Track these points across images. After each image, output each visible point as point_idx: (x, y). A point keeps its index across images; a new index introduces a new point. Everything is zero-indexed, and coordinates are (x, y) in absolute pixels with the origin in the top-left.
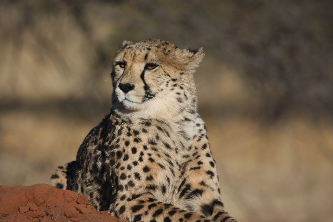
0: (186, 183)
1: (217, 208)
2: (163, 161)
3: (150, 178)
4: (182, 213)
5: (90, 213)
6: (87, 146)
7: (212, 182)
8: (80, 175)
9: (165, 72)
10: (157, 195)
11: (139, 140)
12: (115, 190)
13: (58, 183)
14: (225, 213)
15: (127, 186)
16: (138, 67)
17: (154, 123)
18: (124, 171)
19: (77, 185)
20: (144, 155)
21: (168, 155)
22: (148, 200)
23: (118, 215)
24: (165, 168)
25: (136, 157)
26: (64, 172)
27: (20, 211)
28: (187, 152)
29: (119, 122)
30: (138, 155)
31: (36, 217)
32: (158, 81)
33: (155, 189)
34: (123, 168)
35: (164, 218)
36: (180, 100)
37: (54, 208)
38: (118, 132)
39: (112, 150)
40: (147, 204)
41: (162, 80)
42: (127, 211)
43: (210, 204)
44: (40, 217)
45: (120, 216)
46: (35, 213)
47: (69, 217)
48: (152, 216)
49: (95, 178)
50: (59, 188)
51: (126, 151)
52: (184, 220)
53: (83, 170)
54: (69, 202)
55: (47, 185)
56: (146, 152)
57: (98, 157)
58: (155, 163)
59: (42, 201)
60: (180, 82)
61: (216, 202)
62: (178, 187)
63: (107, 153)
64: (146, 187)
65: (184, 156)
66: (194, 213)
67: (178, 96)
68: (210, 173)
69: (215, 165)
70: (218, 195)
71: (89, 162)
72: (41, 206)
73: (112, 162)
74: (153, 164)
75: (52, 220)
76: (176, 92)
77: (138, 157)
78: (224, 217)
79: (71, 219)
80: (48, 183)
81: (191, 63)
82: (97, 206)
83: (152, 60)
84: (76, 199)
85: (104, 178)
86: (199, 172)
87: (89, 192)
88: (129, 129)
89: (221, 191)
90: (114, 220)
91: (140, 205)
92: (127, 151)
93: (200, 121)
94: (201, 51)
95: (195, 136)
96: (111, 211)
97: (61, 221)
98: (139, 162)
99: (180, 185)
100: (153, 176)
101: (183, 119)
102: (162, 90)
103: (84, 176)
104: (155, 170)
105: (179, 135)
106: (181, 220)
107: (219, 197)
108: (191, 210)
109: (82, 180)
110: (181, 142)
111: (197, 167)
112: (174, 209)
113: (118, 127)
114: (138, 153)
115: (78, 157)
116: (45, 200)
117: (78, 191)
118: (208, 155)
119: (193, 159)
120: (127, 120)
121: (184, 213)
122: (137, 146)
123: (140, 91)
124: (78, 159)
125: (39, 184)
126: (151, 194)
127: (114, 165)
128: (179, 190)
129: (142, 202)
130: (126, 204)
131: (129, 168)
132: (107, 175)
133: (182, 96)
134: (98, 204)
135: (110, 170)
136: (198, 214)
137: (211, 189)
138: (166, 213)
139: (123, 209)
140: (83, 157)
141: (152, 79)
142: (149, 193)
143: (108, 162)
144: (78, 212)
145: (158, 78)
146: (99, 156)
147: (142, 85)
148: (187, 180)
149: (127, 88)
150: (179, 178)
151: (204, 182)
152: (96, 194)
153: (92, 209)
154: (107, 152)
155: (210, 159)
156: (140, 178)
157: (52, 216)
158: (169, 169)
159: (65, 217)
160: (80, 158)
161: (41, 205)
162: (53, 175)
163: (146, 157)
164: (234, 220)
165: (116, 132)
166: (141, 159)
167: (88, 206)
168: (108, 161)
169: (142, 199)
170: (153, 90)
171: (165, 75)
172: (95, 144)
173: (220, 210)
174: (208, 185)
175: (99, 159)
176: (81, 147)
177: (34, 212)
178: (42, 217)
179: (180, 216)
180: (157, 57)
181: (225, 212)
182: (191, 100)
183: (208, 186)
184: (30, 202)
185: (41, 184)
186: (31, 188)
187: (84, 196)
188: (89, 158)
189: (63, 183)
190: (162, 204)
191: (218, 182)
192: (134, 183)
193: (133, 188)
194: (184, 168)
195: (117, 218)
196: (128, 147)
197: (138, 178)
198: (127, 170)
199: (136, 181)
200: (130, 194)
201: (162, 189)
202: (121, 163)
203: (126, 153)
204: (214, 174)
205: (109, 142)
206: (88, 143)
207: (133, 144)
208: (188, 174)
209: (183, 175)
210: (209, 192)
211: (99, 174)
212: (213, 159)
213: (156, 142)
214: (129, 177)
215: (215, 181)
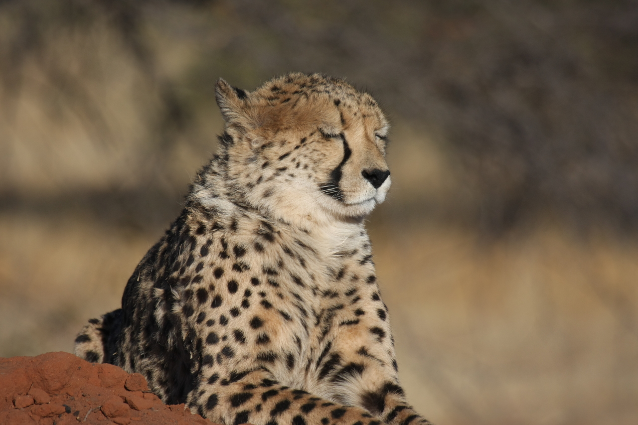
0: (331, 351)
1: (393, 399)
2: (288, 307)
3: (263, 340)
4: (327, 408)
5: (151, 408)
6: (138, 280)
7: (381, 349)
8: (128, 337)
10: (278, 372)
11: (241, 267)
12: (197, 365)
13: (89, 351)
14: (409, 408)
15: (220, 355)
18: (213, 327)
19: (122, 355)
20: (252, 295)
21: (297, 296)
22: (262, 382)
23: (204, 413)
24: (291, 320)
25: (235, 300)
26: (100, 329)
27: (15, 404)
29: (204, 229)
30: (240, 295)
31: (46, 417)
33: (273, 362)
34: (211, 323)
35: (293, 417)
37: (81, 398)
38: (201, 251)
39: (186, 286)
40: (259, 391)
42: (222, 405)
43: (378, 392)
44: (55, 416)
45: (208, 414)
46: (44, 409)
47: (111, 416)
48: (269, 414)
50: (91, 361)
51: (216, 289)
52: (331, 422)
54: (109, 387)
55: (69, 354)
56: (255, 290)
57: (157, 301)
58: (273, 310)
59: (58, 385)
61: (391, 388)
62: (317, 359)
63: (177, 293)
64: (256, 357)
66: (350, 408)
68: (379, 332)
69: (387, 315)
70: (393, 373)
72: (56, 395)
73: (188, 311)
74: (269, 312)
75: (78, 422)
77: (241, 299)
78: (406, 417)
79: (114, 419)
80: (70, 351)
82: (161, 396)
84: (124, 382)
86: (357, 329)
87: (145, 369)
88: (225, 245)
89: (398, 365)
90: (195, 421)
91: (246, 393)
92: (219, 289)
96: (191, 405)
97: (95, 424)
98: (241, 309)
99: (320, 355)
100: (271, 336)
103: (135, 338)
104: (273, 324)
106: (325, 421)
107: (394, 377)
108: (343, 403)
109: (132, 345)
111: (353, 320)
112: (312, 401)
113: (201, 240)
114: (240, 292)
115: (123, 301)
116: (65, 383)
117: (125, 366)
118: (376, 297)
119: (347, 304)
121: (331, 408)
122: (238, 279)
125: (52, 353)
126: (266, 370)
127: (191, 315)
128: (318, 364)
129: (250, 386)
130: (218, 391)
131: (224, 321)
132: (175, 336)
134: (162, 392)
135: (183, 326)
136: (357, 409)
137: (380, 363)
138: (295, 409)
139: (213, 401)
140: (132, 302)
142: (262, 370)
143: (178, 311)
144: (127, 406)
146: (159, 298)
148: (333, 344)
150: (317, 340)
151: (366, 349)
153: (154, 400)
154: (176, 290)
155: (379, 305)
156: (244, 339)
157: (77, 413)
158: (299, 322)
159: (102, 417)
161: (56, 393)
162: (79, 336)
163: (255, 300)
164: (425, 421)
165: (197, 251)
166: (245, 304)
167: (146, 395)
168: (177, 309)
169: (249, 381)
173: (398, 402)
174: (374, 354)
175: (160, 305)
177: (42, 406)
178: (59, 417)
179: (324, 415)
181: (408, 406)
183: (373, 357)
184: (35, 387)
185: (57, 353)
186: (37, 361)
187: (139, 376)
188: (142, 303)
189: (98, 352)
190: (288, 390)
191: (392, 348)
192: (233, 349)
193: (231, 360)
194: (327, 320)
195: (202, 418)
196: (220, 280)
197: (242, 339)
198: (220, 325)
199: (236, 345)
200: (227, 372)
201: (288, 360)
202: (208, 313)
203: (216, 292)
204: (384, 333)
205: (181, 270)
206: (140, 275)
207: (230, 275)
208: (336, 334)
209: (326, 335)
210: (376, 369)
211: (160, 334)
212: (384, 304)
213: (277, 270)
214: (225, 338)
215: (386, 346)
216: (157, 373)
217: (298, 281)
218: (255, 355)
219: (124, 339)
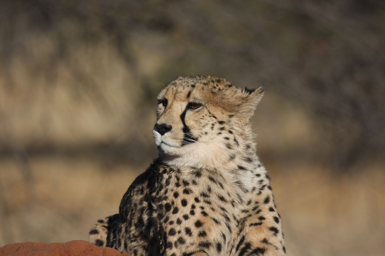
0: (245, 241)
2: (218, 216)
3: (203, 234)
6: (132, 195)
7: (276, 240)
8: (123, 229)
9: (210, 113)
10: (211, 253)
11: (189, 191)
12: (163, 248)
13: (98, 239)
15: (177, 243)
16: (179, 107)
17: (205, 174)
18: (173, 225)
19: (120, 240)
20: (196, 208)
21: (223, 209)
24: (220, 224)
25: (186, 210)
26: (104, 226)
28: (246, 206)
29: (167, 171)
30: (189, 208)
32: (201, 123)
33: (209, 247)
34: (171, 223)
36: (229, 146)
38: (166, 182)
39: (160, 202)
41: (206, 122)
49: (141, 233)
50: (99, 245)
53: (127, 223)
55: (86, 242)
56: (198, 205)
57: (144, 210)
58: (208, 217)
60: (229, 126)
62: (236, 246)
63: (155, 206)
64: (198, 244)
65: (243, 211)
67: (226, 141)
68: (274, 230)
69: (280, 220)
70: (283, 254)
71: (133, 214)
73: (160, 216)
74: (206, 218)
76: (225, 137)
77: (190, 210)
80: (86, 240)
81: (245, 104)
83: (195, 99)
85: (151, 234)
86: (261, 228)
87: (133, 249)
88: (178, 179)
89: (286, 249)
92: (177, 204)
94: (258, 91)
95: (254, 189)
98: (190, 216)
99: (238, 244)
100: (207, 232)
101: (237, 168)
102: (206, 133)
103: (128, 230)
104: (208, 225)
105: (235, 186)
109: (126, 234)
110: (238, 195)
111: (258, 223)
113: (166, 176)
114: (189, 206)
115: (120, 208)
117: (121, 247)
118: (271, 210)
119: (253, 214)
120: (175, 169)
122: (187, 198)
123: (178, 133)
124: (121, 212)
125: (75, 240)
126: (204, 252)
127: (162, 219)
128: (237, 249)
131: (179, 222)
132: (154, 231)
133: (231, 142)
137: (275, 248)
140: (127, 208)
141: (194, 120)
142: (202, 252)
143: (155, 216)
145: (201, 119)
146: (146, 208)
147: (181, 126)
148: (246, 237)
149: (164, 129)
150: (237, 235)
151: (267, 240)
152: (141, 251)
154: (155, 204)
155: (275, 214)
158: (225, 225)
160: (123, 209)
162: (92, 230)
163: (198, 211)
165: (164, 182)
166: (192, 213)
168: (155, 215)
170: (195, 132)
171: (210, 116)
172: (142, 193)
174: (272, 243)
175: (146, 212)
176: (125, 196)
180: (201, 95)
182: (244, 147)
183: (271, 244)
185: (78, 241)
186: (67, 245)
187: (128, 255)
188: (133, 209)
189: (103, 240)
191: (283, 239)
192: (184, 239)
193: (183, 245)
194: (242, 224)
196: (177, 199)
197: (190, 233)
198: (177, 224)
199: (187, 237)
200: (181, 253)
201: (217, 246)
202: (170, 217)
203: (175, 205)
204: (278, 230)
205: (157, 192)
206: (133, 192)
207: (182, 196)
208: (247, 231)
209: (241, 232)
210: (273, 251)
211: (145, 229)
212: (278, 213)
213: (208, 194)
214: (179, 232)
215: (279, 238)
217: (222, 199)
219: (121, 231)
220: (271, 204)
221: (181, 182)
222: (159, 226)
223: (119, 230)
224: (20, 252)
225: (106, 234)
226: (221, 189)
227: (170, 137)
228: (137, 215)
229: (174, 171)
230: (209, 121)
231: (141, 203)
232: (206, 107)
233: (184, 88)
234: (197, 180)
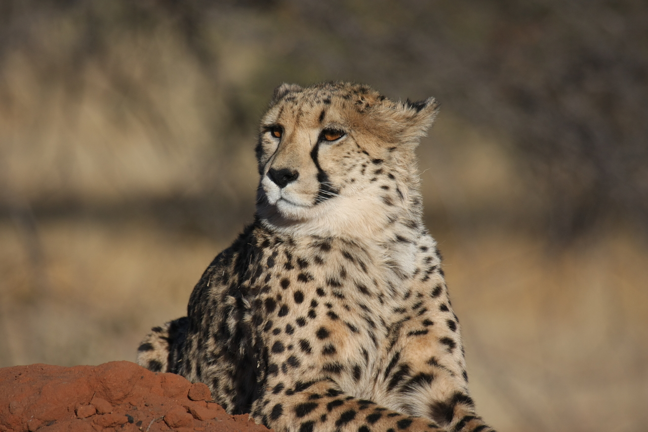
0: (400, 362)
1: (462, 409)
2: (354, 319)
3: (330, 350)
4: (393, 418)
5: (214, 418)
6: (208, 285)
7: (452, 360)
8: (195, 344)
9: (359, 146)
10: (344, 383)
11: (307, 277)
12: (263, 374)
13: (152, 359)
14: (477, 419)
15: (285, 365)
16: (307, 137)
17: (337, 246)
18: (279, 336)
19: (188, 362)
20: (319, 305)
21: (364, 307)
22: (327, 392)
23: (269, 423)
24: (359, 332)
25: (302, 310)
26: (163, 338)
27: (78, 414)
28: (401, 301)
29: (269, 243)
30: (306, 305)
31: (109, 427)
32: (345, 164)
33: (339, 372)
34: (277, 332)
35: (358, 427)
36: (388, 201)
37: (144, 408)
38: (268, 262)
39: (256, 296)
40: (324, 401)
41: (354, 161)
42: (287, 415)
43: (447, 402)
44: (117, 426)
45: (273, 424)
46: (106, 419)
47: (174, 426)
48: (334, 425)
49: (225, 349)
50: (153, 370)
51: (283, 299)
53: (200, 333)
54: (172, 396)
55: (132, 363)
56: (321, 301)
57: (230, 310)
58: (339, 322)
59: (121, 395)
60: (389, 166)
61: (460, 398)
62: (384, 370)
63: (248, 302)
64: (322, 367)
65: (397, 310)
66: (416, 419)
67: (384, 192)
68: (449, 343)
69: (458, 326)
70: (463, 383)
71: (211, 318)
72: (119, 405)
73: (257, 320)
74: (336, 324)
76: (382, 185)
77: (308, 309)
78: (474, 427)
79: (177, 428)
80: (132, 360)
81: (411, 128)
82: (227, 405)
83: (333, 122)
84: (187, 392)
85: (242, 350)
86: (426, 339)
87: (211, 376)
88: (289, 257)
89: (468, 376)
91: (311, 403)
92: (286, 299)
93: (428, 241)
94: (431, 105)
95: (417, 272)
96: (255, 414)
98: (308, 319)
99: (388, 365)
100: (337, 346)
101: (394, 238)
102: (353, 180)
103: (202, 345)
104: (339, 335)
105: (386, 268)
107: (464, 388)
108: (411, 414)
109: (199, 352)
110: (389, 283)
111: (421, 330)
112: (378, 411)
113: (268, 252)
114: (307, 303)
115: (190, 308)
116: (127, 393)
117: (192, 374)
118: (444, 308)
119: (413, 316)
120: (285, 239)
121: (397, 419)
122: (303, 289)
123: (309, 183)
124: (191, 313)
125: (114, 362)
126: (332, 380)
127: (260, 324)
128: (386, 375)
129: (316, 396)
130: (283, 401)
131: (290, 330)
132: (246, 345)
133: (392, 193)
134: (228, 401)
135: (253, 335)
136: (424, 420)
137: (450, 373)
138: (361, 419)
139: (277, 411)
140: (201, 309)
141: (333, 160)
142: (328, 380)
143: (248, 320)
144: (190, 416)
145: (345, 157)
146: (232, 306)
147: (314, 171)
148: (402, 355)
149: (284, 177)
150: (386, 351)
151: (436, 359)
152: (224, 380)
153: (218, 410)
154: (247, 299)
155: (449, 315)
156: (310, 349)
157: (139, 423)
158: (367, 334)
159: (165, 427)
160: (194, 310)
161: (119, 403)
162: (142, 344)
163: (321, 310)
165: (264, 262)
166: (312, 314)
167: (210, 405)
168: (248, 318)
169: (315, 391)
170: (336, 180)
171: (359, 152)
172: (225, 283)
173: (466, 412)
174: (444, 365)
175: (233, 313)
176: (196, 288)
177: (104, 416)
178: (122, 427)
179: (389, 425)
180: (343, 117)
181: (477, 417)
182: (411, 201)
183: (443, 367)
184: (97, 397)
185: (119, 362)
186: (100, 370)
187: (203, 385)
188: (211, 309)
189: (161, 361)
190: (353, 400)
191: (462, 359)
192: (299, 359)
193: (296, 370)
194: (395, 332)
195: (266, 428)
196: (287, 290)
197: (308, 350)
198: (286, 334)
199: (302, 355)
200: (292, 382)
201: (354, 371)
202: (274, 322)
203: (283, 302)
204: (455, 343)
205: (251, 279)
206: (210, 281)
207: (295, 285)
208: (404, 345)
209: (394, 346)
210: (446, 378)
211: (231, 342)
212: (454, 314)
213: (340, 281)
214: (290, 347)
215: (457, 357)
216: (224, 381)
217: (363, 290)
218: (321, 365)
219: (191, 347)
220: (442, 299)
221: (294, 262)
222: (254, 336)
223: (187, 345)
224: (20, 381)
225: (166, 351)
226: (364, 273)
227: (295, 190)
228: (218, 319)
229: (282, 242)
230: (357, 161)
231: (224, 299)
232: (352, 137)
233: (312, 106)
234: (323, 256)
